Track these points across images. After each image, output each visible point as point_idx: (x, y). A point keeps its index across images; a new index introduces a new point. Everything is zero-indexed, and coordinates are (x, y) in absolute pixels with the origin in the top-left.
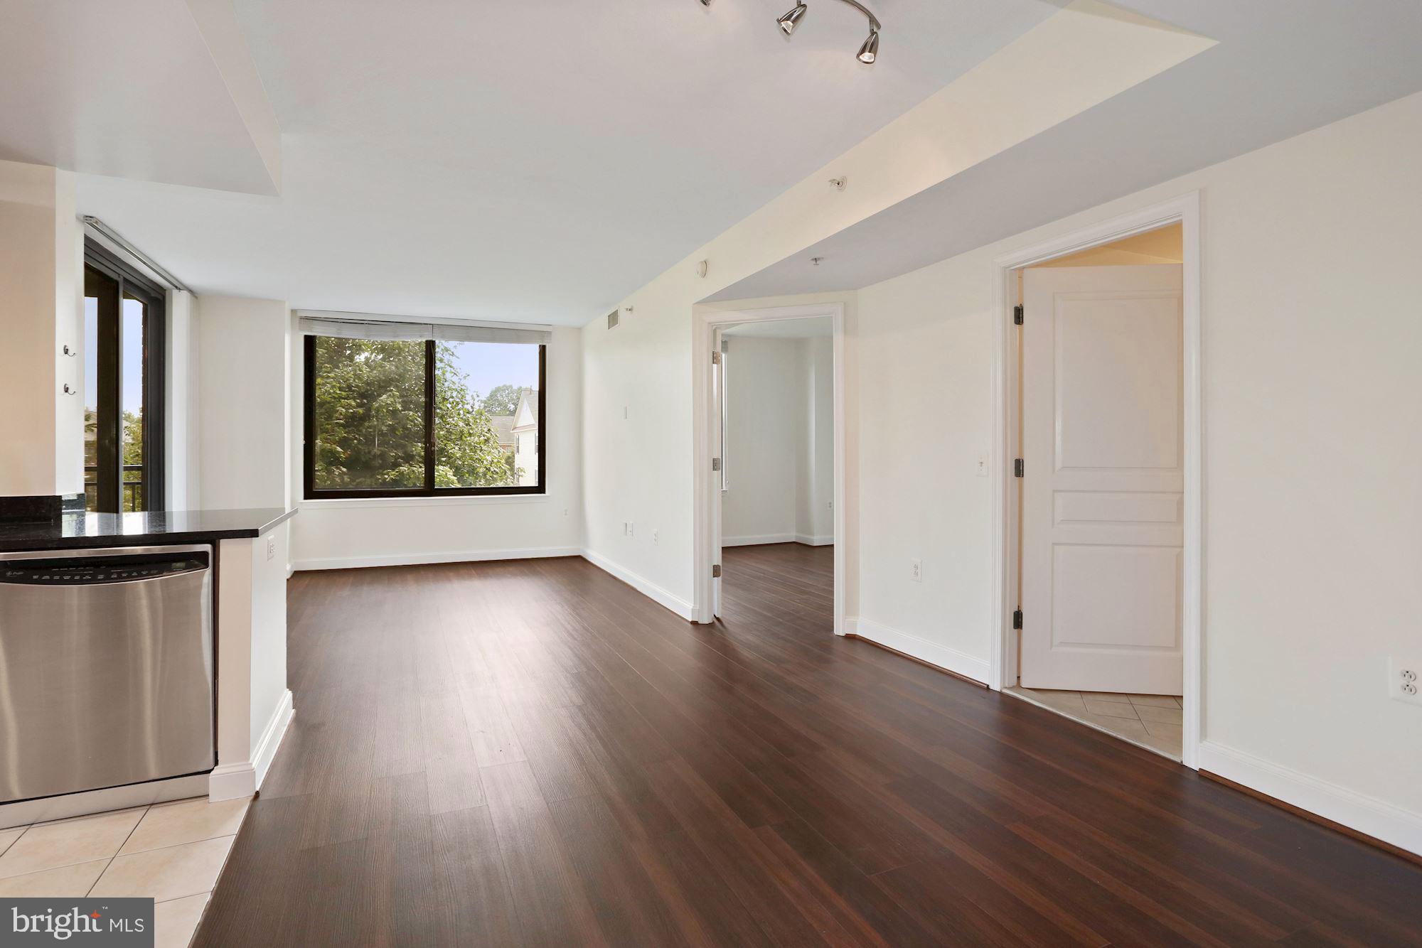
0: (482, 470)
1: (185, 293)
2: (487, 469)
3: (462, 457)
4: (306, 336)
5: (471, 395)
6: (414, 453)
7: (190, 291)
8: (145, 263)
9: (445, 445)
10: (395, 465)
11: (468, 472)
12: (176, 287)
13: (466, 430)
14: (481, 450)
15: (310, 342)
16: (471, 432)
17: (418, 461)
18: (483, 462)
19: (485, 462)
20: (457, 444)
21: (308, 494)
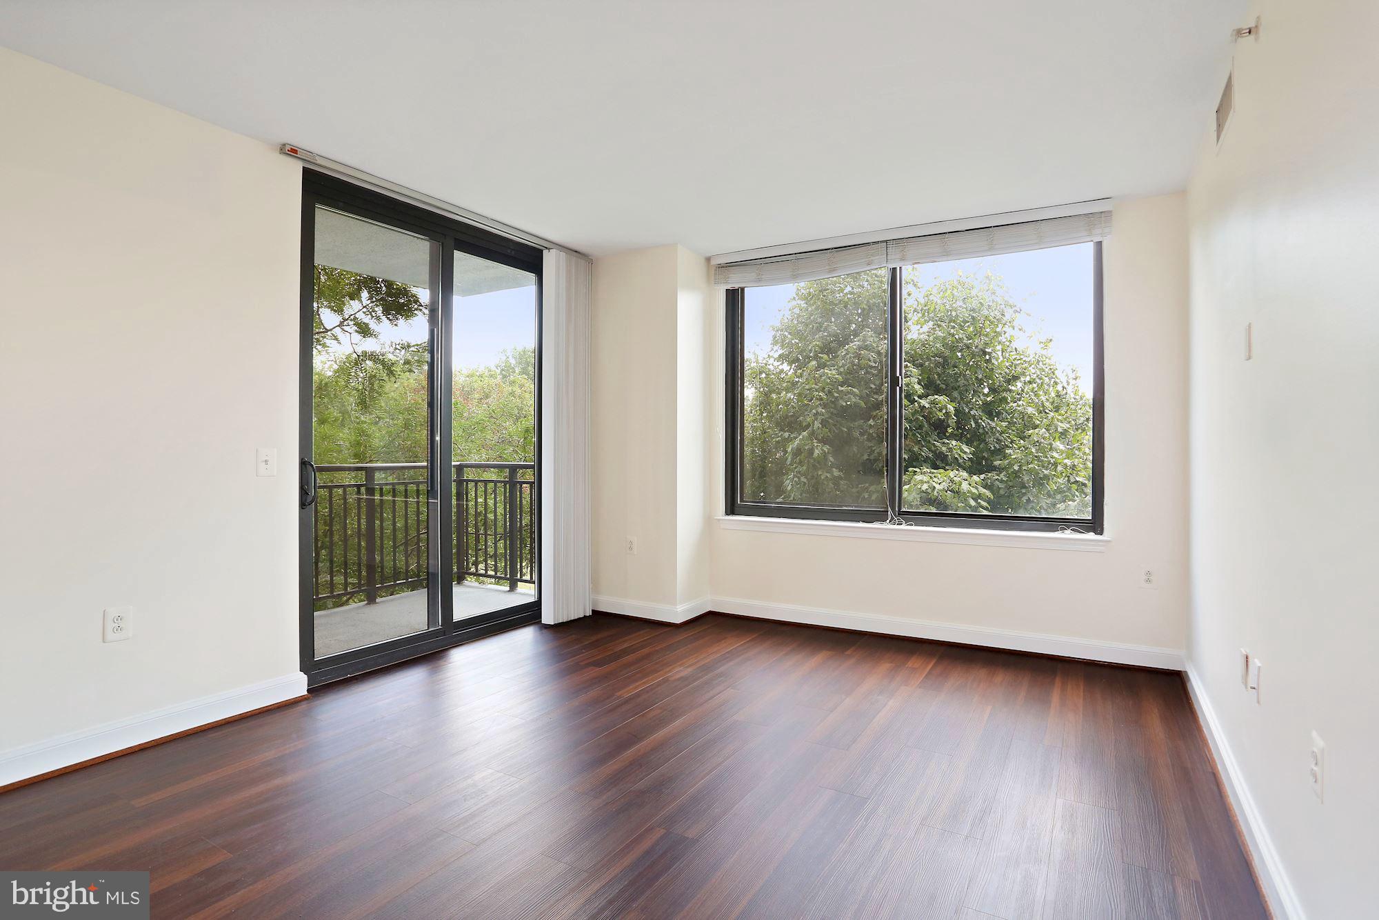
1: (557, 250)
4: (727, 291)
7: (575, 252)
12: (544, 247)
15: (732, 296)
21: (732, 508)
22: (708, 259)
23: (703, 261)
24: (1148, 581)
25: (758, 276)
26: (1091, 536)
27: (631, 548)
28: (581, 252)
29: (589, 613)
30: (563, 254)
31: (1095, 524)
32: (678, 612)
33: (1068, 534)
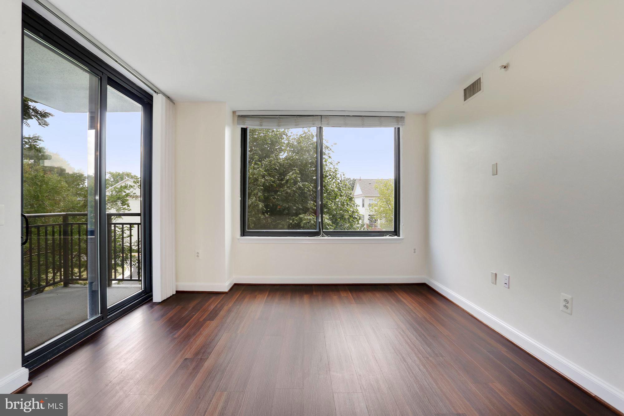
0: (347, 217)
1: (160, 95)
2: (350, 216)
3: (336, 209)
4: (242, 128)
5: (340, 174)
6: (309, 207)
7: (168, 98)
8: (116, 61)
9: (327, 202)
10: (297, 215)
11: (339, 218)
12: (155, 92)
13: (339, 194)
14: (347, 205)
15: (244, 131)
16: (342, 194)
17: (311, 212)
18: (348, 212)
19: (350, 212)
20: (333, 202)
21: (244, 233)
22: (234, 112)
23: (231, 114)
24: (415, 252)
25: (261, 123)
26: (396, 237)
27: (198, 256)
28: (170, 98)
29: (174, 293)
30: (164, 97)
31: (396, 232)
32: (225, 287)
33: (388, 237)
